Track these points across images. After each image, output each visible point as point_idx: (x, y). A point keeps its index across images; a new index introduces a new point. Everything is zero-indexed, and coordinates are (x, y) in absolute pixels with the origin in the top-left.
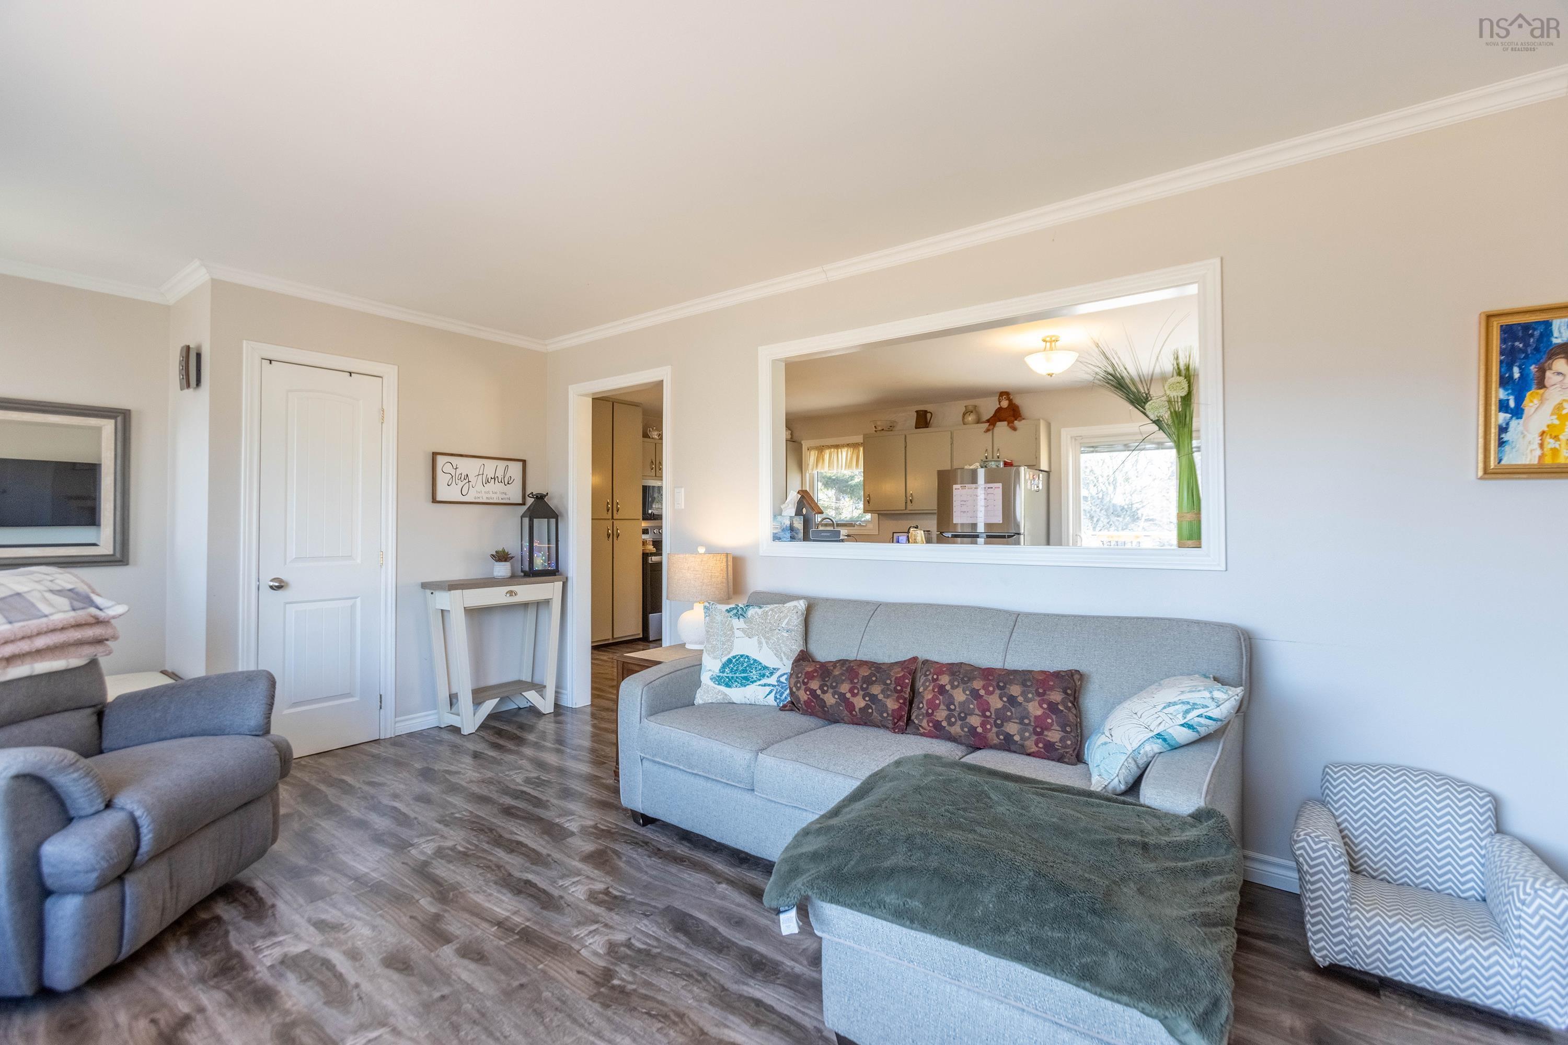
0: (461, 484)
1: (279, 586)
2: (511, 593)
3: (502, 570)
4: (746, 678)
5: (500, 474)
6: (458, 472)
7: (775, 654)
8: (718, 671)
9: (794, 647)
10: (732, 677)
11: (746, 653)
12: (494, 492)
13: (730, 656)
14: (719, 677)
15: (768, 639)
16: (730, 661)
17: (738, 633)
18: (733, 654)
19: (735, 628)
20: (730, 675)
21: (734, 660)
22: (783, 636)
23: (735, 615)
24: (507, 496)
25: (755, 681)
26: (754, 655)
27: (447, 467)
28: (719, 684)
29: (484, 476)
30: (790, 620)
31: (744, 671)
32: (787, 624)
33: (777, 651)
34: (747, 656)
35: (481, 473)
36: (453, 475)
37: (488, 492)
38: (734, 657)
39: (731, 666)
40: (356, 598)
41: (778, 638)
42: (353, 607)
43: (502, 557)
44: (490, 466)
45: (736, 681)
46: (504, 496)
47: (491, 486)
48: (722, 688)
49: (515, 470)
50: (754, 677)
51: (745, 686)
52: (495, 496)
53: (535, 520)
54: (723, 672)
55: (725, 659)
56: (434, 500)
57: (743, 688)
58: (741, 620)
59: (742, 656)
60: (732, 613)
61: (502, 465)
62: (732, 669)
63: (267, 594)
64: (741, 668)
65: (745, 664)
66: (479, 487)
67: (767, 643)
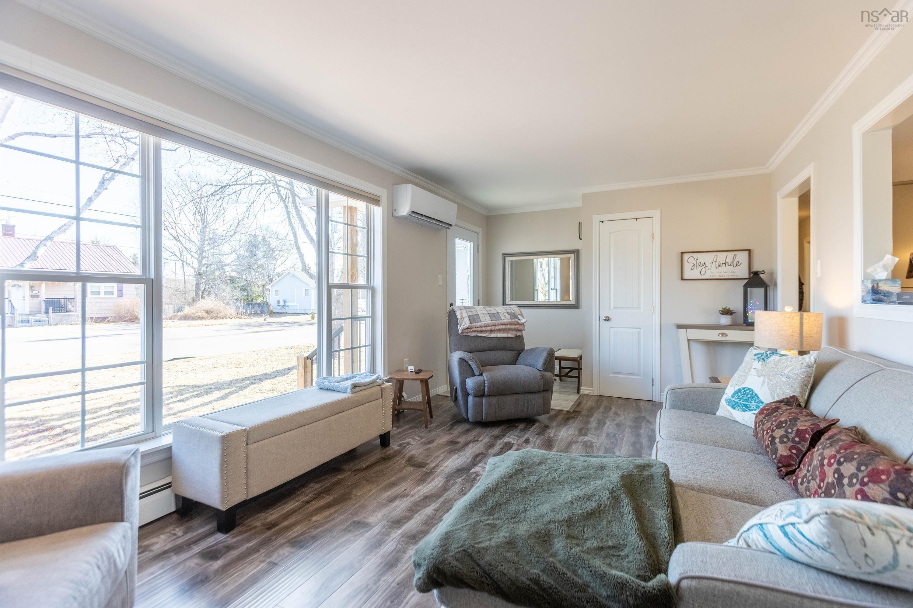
0: (700, 269)
1: (607, 319)
2: (723, 335)
3: (725, 320)
4: (746, 406)
5: (729, 260)
6: (698, 262)
7: (771, 393)
8: (730, 396)
9: (787, 391)
10: (737, 402)
11: (752, 388)
12: (726, 272)
13: (741, 387)
14: (730, 399)
15: (770, 380)
16: (739, 390)
17: (753, 372)
18: (744, 386)
19: (753, 367)
20: (736, 400)
21: (742, 391)
22: (781, 380)
23: (758, 358)
24: (735, 274)
25: (752, 410)
26: (757, 391)
27: (691, 260)
28: (728, 405)
29: (717, 263)
30: (793, 369)
31: (747, 400)
32: (789, 371)
33: (773, 391)
34: (752, 390)
35: (715, 261)
36: (695, 263)
37: (721, 272)
38: (743, 389)
39: (740, 394)
40: (641, 328)
41: (777, 381)
42: (639, 333)
43: (726, 312)
44: (721, 257)
45: (739, 406)
46: (733, 274)
47: (723, 268)
48: (730, 408)
49: (743, 257)
50: (752, 407)
51: (745, 411)
52: (725, 274)
53: (749, 289)
54: (733, 397)
55: (737, 388)
56: (682, 279)
57: (742, 413)
58: (760, 362)
59: (749, 389)
60: (757, 356)
61: (731, 255)
62: (739, 396)
63: (602, 321)
64: (745, 398)
65: (749, 396)
66: (713, 269)
67: (768, 383)
